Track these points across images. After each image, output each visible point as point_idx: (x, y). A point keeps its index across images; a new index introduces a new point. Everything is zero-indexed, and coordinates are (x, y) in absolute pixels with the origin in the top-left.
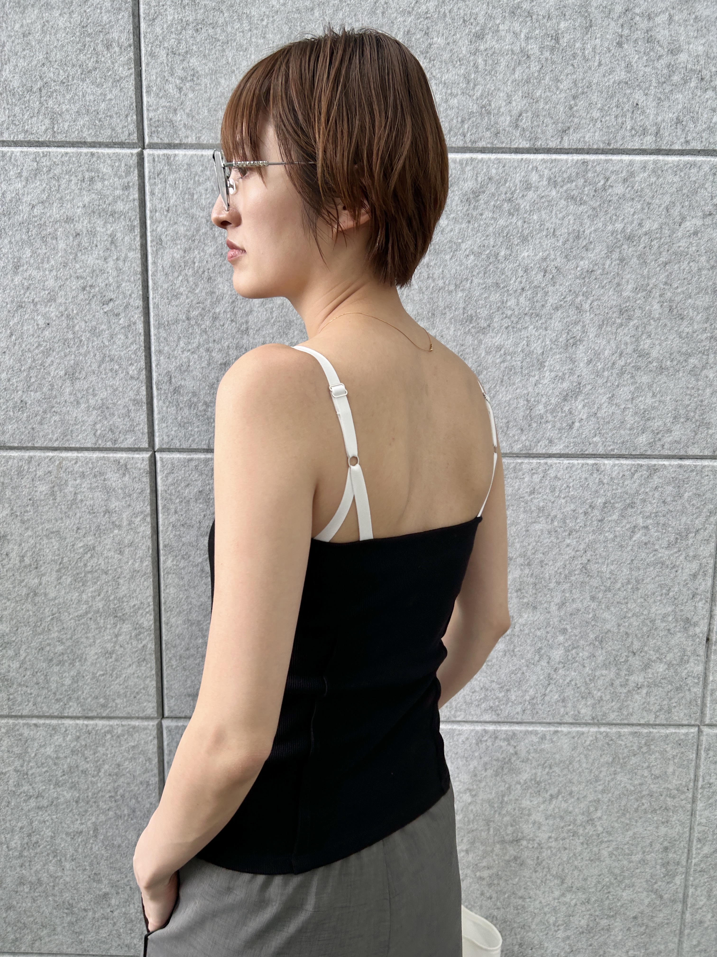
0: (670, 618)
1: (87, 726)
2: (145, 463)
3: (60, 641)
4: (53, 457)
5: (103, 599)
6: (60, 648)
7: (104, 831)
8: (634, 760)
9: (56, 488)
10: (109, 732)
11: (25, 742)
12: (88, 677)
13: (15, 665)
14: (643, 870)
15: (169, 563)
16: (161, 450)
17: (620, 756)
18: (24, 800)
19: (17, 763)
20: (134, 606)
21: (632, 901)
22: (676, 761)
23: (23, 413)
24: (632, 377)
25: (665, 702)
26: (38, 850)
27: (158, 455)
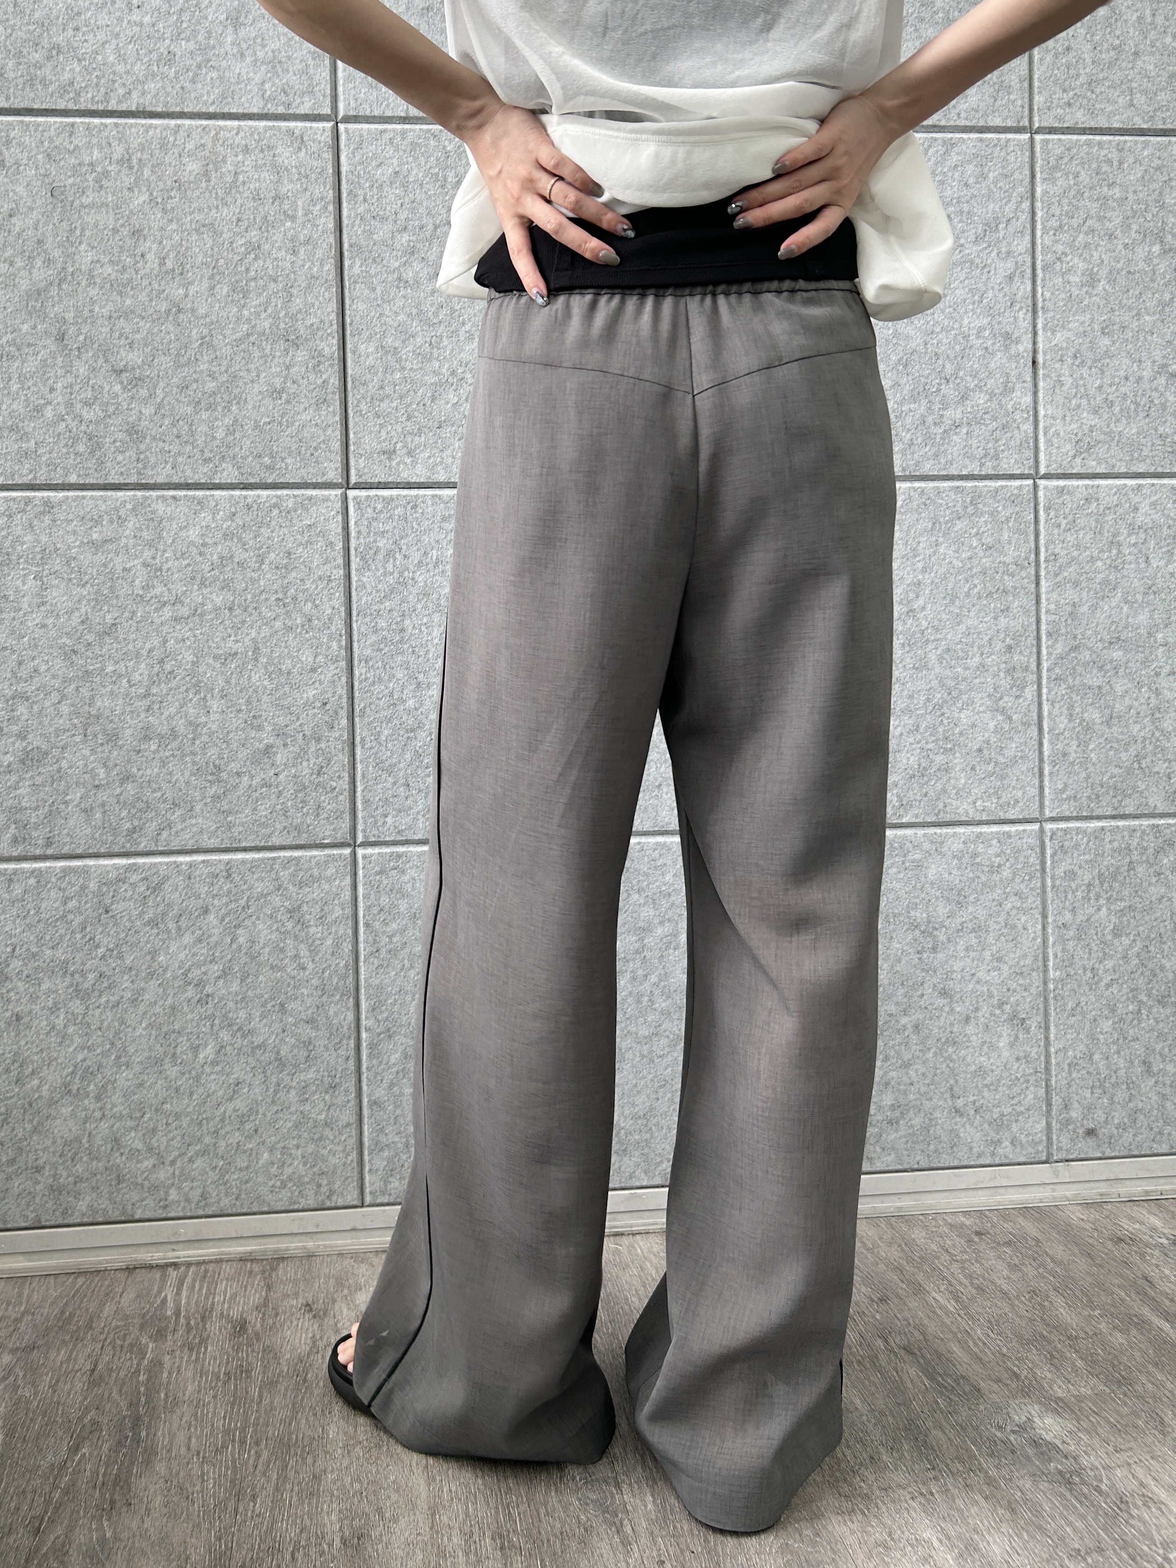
0: (987, 333)
1: (245, 497)
2: (326, 134)
3: (212, 375)
4: (207, 126)
5: (270, 316)
6: (211, 386)
7: (269, 650)
8: (959, 525)
9: (211, 166)
10: (275, 505)
11: (157, 523)
12: (248, 427)
13: (148, 411)
14: (983, 680)
15: (356, 270)
16: (347, 119)
17: (942, 520)
18: (156, 609)
19: (148, 554)
20: (312, 325)
21: (974, 726)
22: (1011, 525)
23: (170, 68)
24: (916, 30)
25: (990, 445)
26: (173, 684)
27: (342, 127)
